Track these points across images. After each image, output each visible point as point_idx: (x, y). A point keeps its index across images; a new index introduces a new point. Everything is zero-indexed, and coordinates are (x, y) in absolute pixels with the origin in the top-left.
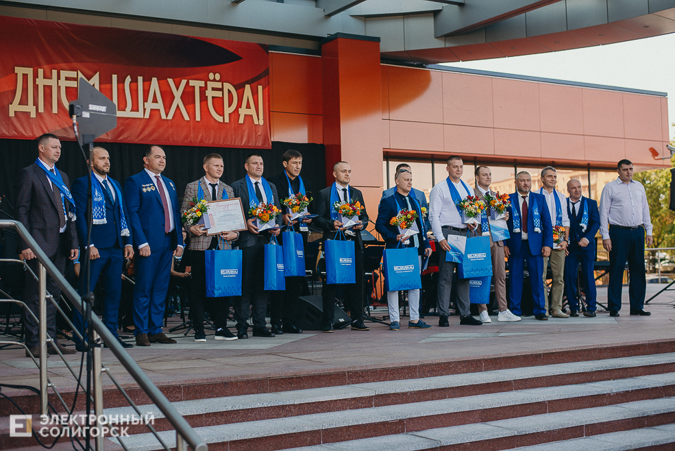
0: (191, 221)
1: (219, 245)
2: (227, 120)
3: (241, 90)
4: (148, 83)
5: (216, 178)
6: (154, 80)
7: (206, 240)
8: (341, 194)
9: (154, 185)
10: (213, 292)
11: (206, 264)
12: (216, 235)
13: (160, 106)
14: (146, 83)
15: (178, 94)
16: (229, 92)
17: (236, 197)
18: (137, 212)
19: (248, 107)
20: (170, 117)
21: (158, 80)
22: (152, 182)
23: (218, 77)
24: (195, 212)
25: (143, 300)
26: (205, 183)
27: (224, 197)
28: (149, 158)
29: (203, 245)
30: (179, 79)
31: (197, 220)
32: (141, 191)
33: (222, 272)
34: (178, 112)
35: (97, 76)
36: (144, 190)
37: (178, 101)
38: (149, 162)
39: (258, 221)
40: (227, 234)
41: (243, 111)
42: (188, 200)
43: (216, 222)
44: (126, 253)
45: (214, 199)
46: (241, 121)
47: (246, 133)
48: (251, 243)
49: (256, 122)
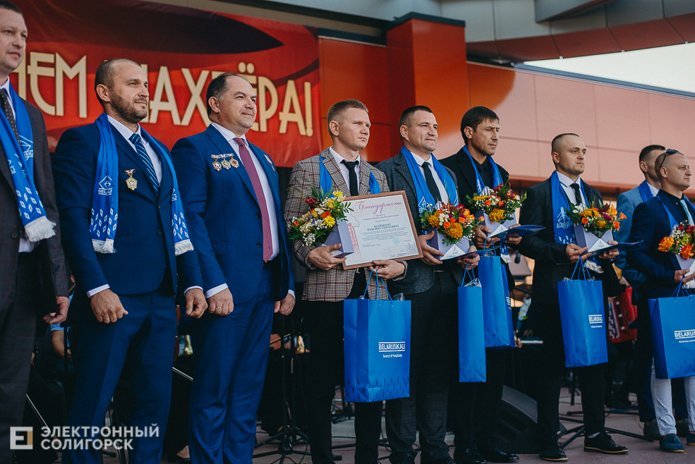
0: (312, 238)
1: (369, 288)
2: (264, 129)
3: (281, 88)
4: (155, 73)
5: (355, 148)
6: (164, 71)
7: (343, 278)
8: (570, 194)
9: (236, 157)
10: (364, 391)
11: (346, 329)
12: (362, 269)
13: (171, 106)
14: (152, 74)
15: (196, 90)
16: (267, 90)
17: (392, 189)
18: (201, 214)
19: (292, 110)
20: (186, 122)
21: (169, 70)
22: (232, 151)
23: (251, 68)
24: (320, 217)
25: (212, 413)
26: (332, 160)
27: (373, 189)
28: (222, 98)
29: (337, 289)
30: (198, 69)
31: (324, 235)
32: (209, 169)
33: (382, 347)
34: (197, 115)
35: (83, 62)
36: (217, 166)
37: (196, 100)
38: (221, 108)
39: (440, 238)
40: (383, 266)
41: (285, 117)
42: (300, 193)
43: (360, 241)
44: (191, 304)
45: (354, 192)
46: (283, 129)
47: (290, 145)
48: (423, 285)
49: (302, 132)
